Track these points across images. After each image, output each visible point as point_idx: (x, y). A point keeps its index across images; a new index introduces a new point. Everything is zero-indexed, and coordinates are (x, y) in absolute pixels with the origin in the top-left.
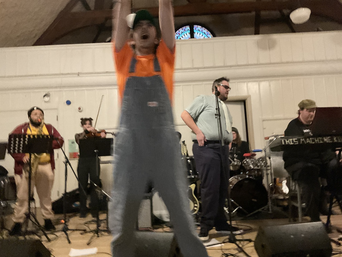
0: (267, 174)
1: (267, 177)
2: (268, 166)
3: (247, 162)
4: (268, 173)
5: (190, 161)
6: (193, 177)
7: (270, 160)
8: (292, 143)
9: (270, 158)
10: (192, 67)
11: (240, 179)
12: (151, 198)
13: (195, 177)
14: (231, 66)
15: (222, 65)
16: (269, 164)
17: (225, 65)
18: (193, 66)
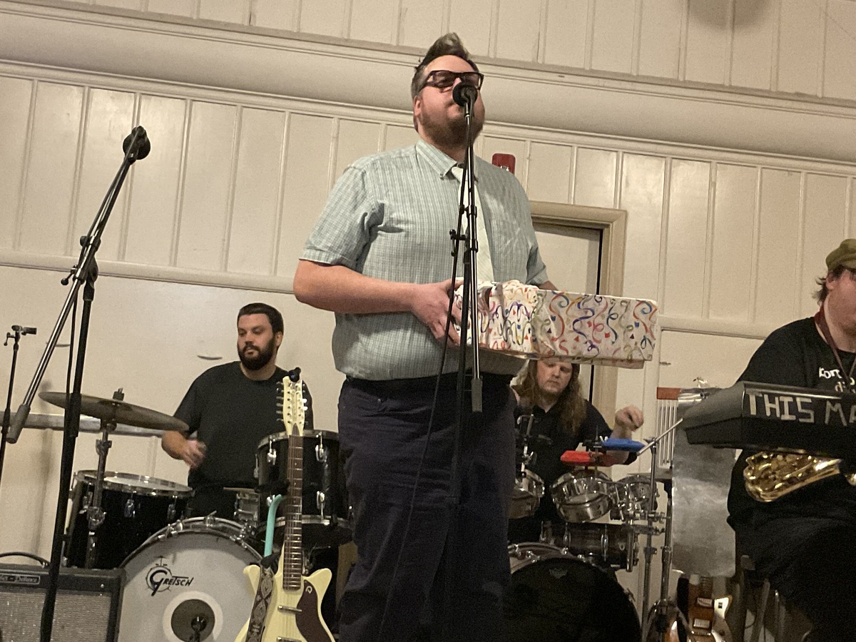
0: (650, 551)
1: (648, 561)
2: (658, 518)
3: (571, 487)
4: (653, 545)
5: (322, 451)
6: (327, 523)
7: (670, 496)
8: (790, 414)
9: (668, 488)
10: (394, 44)
11: (532, 558)
12: (115, 592)
13: (333, 525)
14: (562, 71)
15: (528, 58)
16: (662, 508)
17: (540, 61)
18: (398, 40)
